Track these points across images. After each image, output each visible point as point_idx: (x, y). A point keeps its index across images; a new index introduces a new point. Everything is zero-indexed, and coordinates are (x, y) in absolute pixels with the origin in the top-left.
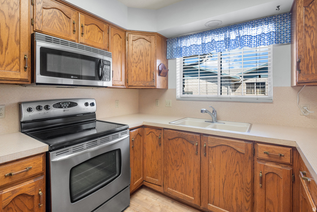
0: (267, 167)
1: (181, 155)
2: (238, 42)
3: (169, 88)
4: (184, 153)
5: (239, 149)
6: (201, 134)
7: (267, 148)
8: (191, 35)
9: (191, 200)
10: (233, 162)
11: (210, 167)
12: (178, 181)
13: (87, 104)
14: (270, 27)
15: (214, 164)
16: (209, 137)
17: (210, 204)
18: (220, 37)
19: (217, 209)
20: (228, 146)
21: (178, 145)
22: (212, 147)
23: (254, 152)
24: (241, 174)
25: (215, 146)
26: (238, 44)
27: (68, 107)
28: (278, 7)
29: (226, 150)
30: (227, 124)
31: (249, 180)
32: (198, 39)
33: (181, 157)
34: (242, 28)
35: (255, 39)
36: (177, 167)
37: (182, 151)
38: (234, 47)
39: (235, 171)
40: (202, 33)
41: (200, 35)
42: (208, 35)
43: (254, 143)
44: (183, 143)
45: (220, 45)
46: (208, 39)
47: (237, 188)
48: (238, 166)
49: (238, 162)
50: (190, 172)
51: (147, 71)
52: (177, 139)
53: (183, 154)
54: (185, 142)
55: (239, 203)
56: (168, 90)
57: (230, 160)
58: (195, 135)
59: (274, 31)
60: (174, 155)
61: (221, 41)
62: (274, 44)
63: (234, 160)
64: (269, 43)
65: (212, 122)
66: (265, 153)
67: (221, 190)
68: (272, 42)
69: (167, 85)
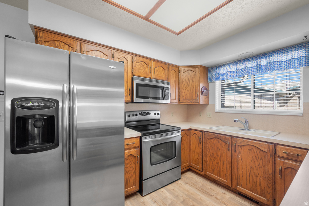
0: (286, 163)
1: (217, 150)
2: (268, 67)
3: (209, 104)
4: (219, 149)
5: (262, 149)
6: (232, 137)
7: (286, 149)
8: (228, 64)
9: (225, 182)
10: (258, 158)
11: (239, 160)
12: (215, 168)
13: (155, 114)
14: (300, 52)
15: (242, 158)
16: (238, 138)
17: (239, 187)
18: (252, 64)
19: (244, 190)
20: (253, 146)
21: (215, 143)
22: (241, 146)
23: (275, 152)
24: (264, 167)
25: (243, 146)
26: (268, 69)
27: (146, 115)
28: (306, 37)
29: (252, 149)
30: (258, 131)
31: (271, 171)
32: (233, 66)
33: (217, 152)
34: (273, 55)
35: (286, 64)
36: (214, 158)
37: (218, 147)
38: (264, 71)
39: (259, 165)
40: (237, 62)
41: (235, 63)
42: (242, 63)
43: (275, 145)
44: (219, 142)
45: (252, 70)
46: (242, 66)
47: (260, 177)
48: (261, 161)
49: (261, 158)
50: (224, 162)
51: (193, 92)
52: (214, 139)
53: (218, 149)
54: (220, 141)
55: (263, 188)
56: (208, 105)
57: (255, 156)
58: (227, 137)
59: (304, 55)
60: (212, 150)
61: (253, 67)
62: (304, 66)
63: (258, 156)
64: (299, 66)
65: (245, 130)
66: (284, 152)
67: (248, 178)
68: (301, 65)
69: (208, 102)
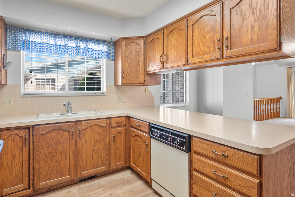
0: (116, 130)
1: (56, 145)
2: (87, 52)
4: (60, 143)
5: (102, 125)
6: (76, 122)
7: (117, 120)
9: (67, 178)
10: (99, 134)
11: (83, 144)
12: (53, 171)
14: (104, 47)
15: (86, 141)
16: (83, 122)
17: (83, 172)
18: (71, 43)
19: (89, 172)
20: (96, 125)
21: (52, 137)
22: (85, 129)
23: (110, 124)
24: (104, 140)
25: (87, 128)
26: (87, 54)
28: (112, 38)
29: (95, 128)
31: (108, 141)
33: (56, 147)
34: (89, 42)
35: (96, 53)
36: (52, 157)
37: (58, 141)
38: (83, 55)
39: (100, 140)
40: (55, 34)
41: (52, 36)
42: (60, 38)
43: (110, 118)
44: (59, 133)
45: (71, 50)
46: (61, 42)
47: (101, 150)
48: (102, 136)
49: (102, 133)
50: (66, 156)
52: (52, 132)
53: (58, 144)
54: (60, 132)
55: (103, 159)
57: (97, 134)
58: (71, 123)
59: (107, 50)
60: (48, 148)
61: (72, 47)
62: (107, 59)
63: (99, 133)
64: (103, 58)
66: (115, 123)
67: (91, 157)
68: (106, 57)
